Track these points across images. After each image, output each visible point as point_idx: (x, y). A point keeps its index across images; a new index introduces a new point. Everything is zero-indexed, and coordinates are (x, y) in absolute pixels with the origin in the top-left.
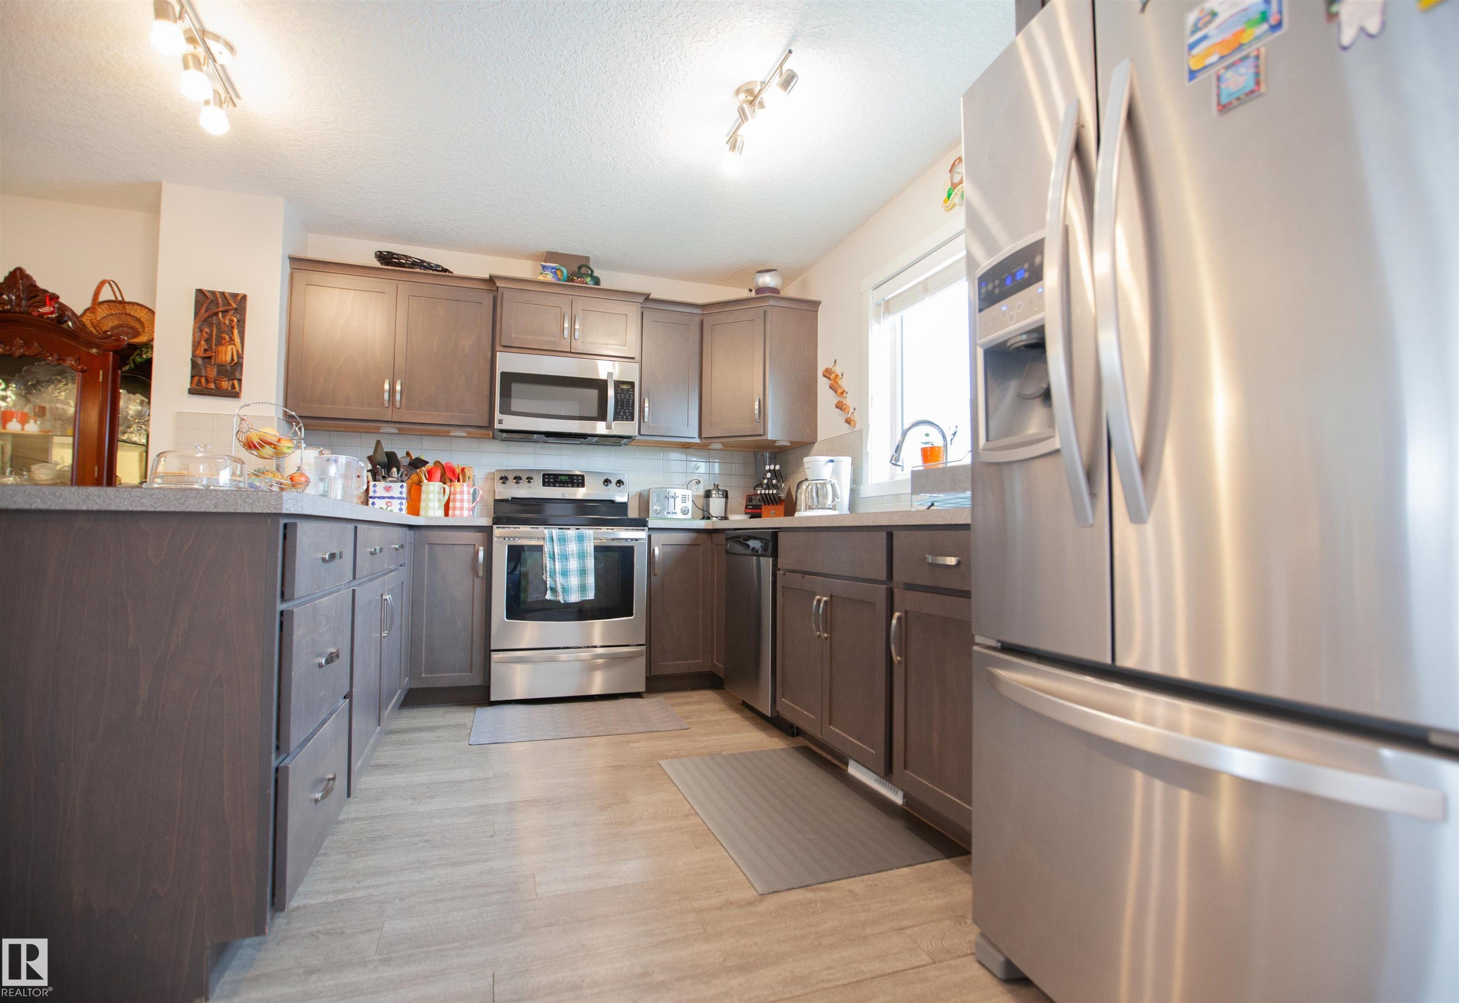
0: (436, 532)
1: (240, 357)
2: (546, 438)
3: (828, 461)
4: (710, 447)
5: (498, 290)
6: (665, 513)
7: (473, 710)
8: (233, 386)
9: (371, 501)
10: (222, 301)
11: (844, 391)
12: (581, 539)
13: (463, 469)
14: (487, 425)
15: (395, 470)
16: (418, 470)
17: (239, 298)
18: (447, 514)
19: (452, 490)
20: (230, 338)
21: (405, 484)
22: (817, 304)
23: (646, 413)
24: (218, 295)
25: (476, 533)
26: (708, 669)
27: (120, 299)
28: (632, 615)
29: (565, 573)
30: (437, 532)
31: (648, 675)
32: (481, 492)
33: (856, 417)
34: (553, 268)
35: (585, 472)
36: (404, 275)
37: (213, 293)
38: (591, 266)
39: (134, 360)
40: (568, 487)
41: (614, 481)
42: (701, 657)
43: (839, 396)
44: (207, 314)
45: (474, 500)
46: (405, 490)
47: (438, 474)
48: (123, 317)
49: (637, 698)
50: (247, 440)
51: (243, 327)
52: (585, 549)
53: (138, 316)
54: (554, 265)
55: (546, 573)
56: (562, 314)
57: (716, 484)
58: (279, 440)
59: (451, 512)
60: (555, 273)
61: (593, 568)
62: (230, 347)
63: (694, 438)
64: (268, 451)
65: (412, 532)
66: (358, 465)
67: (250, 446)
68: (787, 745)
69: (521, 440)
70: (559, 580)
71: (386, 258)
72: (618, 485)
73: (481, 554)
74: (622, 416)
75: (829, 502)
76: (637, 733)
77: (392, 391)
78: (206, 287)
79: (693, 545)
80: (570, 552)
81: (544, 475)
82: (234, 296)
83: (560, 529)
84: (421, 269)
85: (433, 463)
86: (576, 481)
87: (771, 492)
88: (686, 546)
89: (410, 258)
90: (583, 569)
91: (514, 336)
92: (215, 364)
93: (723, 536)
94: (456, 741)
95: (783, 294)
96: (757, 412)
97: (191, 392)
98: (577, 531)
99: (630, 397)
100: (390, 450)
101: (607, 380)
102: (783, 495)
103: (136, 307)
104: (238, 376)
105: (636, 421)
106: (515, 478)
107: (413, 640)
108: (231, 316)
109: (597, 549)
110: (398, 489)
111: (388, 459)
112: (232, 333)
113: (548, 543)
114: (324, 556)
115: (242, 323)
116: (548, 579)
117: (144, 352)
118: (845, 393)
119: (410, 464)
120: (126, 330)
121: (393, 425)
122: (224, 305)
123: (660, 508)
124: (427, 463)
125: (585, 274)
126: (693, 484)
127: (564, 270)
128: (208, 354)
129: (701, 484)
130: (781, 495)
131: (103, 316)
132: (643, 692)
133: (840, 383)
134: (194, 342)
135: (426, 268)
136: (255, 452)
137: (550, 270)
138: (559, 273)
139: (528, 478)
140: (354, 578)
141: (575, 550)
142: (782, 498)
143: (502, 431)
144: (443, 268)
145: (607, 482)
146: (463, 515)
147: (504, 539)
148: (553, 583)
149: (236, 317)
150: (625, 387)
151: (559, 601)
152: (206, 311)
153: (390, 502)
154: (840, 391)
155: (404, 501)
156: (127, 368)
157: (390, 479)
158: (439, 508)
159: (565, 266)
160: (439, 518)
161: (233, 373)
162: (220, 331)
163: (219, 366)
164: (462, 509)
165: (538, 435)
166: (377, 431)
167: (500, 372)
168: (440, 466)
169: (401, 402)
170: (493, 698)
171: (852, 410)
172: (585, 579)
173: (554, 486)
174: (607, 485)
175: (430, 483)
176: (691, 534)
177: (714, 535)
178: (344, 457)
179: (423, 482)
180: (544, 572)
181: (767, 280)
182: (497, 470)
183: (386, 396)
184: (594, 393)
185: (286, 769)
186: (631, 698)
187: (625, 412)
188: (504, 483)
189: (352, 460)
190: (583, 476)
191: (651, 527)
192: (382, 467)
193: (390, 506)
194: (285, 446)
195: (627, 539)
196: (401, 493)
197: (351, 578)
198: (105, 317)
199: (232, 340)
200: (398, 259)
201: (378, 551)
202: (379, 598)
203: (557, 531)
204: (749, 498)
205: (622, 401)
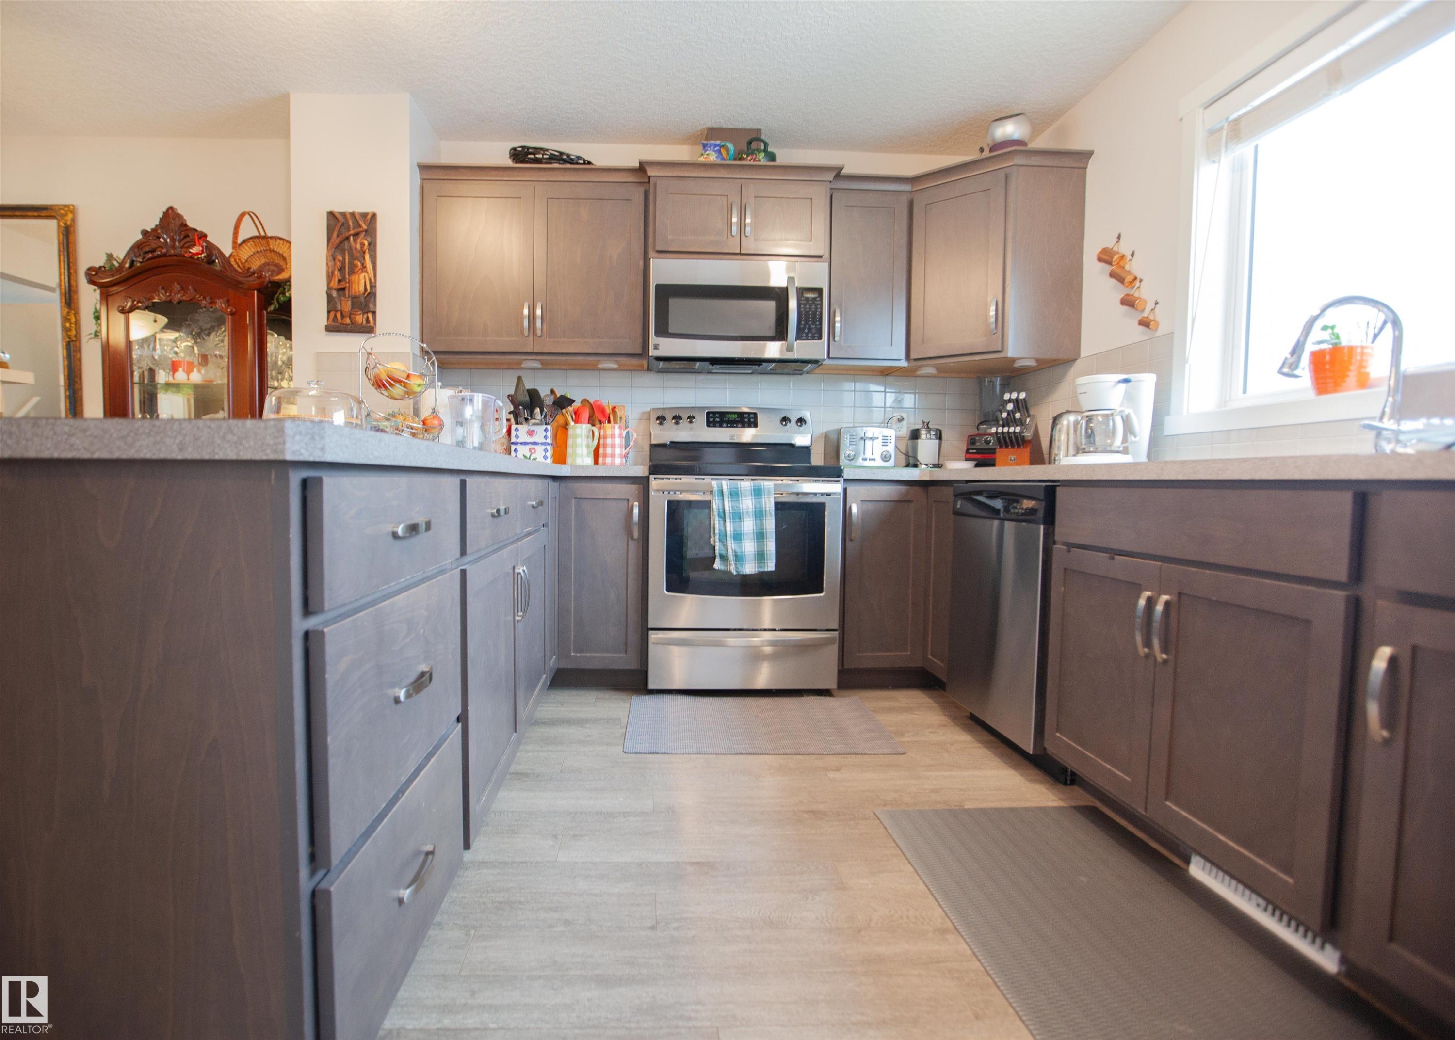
0: (583, 484)
1: (373, 286)
2: (711, 367)
3: (1120, 382)
4: (919, 373)
5: (649, 182)
6: (861, 459)
7: (629, 698)
8: (368, 320)
9: (513, 447)
10: (353, 223)
11: (1135, 279)
12: (758, 493)
13: (614, 409)
14: (641, 352)
15: (538, 410)
16: (564, 411)
17: (369, 217)
18: (596, 462)
19: (602, 433)
20: (363, 264)
21: (549, 427)
22: (1087, 155)
23: (837, 330)
24: (348, 216)
25: (629, 485)
26: (917, 663)
27: (263, 234)
28: (821, 592)
29: (738, 537)
30: (585, 484)
31: (841, 668)
32: (635, 435)
33: (1160, 315)
34: (716, 146)
35: (757, 408)
36: (541, 173)
37: (344, 214)
38: (763, 137)
39: (278, 299)
40: (737, 427)
41: (794, 419)
42: (909, 648)
43: (1127, 287)
44: (339, 239)
45: (627, 445)
46: (549, 434)
47: (586, 415)
48: (268, 254)
49: (826, 696)
50: (375, 377)
51: (375, 251)
52: (764, 506)
53: (281, 252)
54: (718, 142)
55: (714, 537)
56: (730, 204)
57: (926, 421)
58: (408, 376)
59: (601, 460)
60: (719, 152)
61: (774, 530)
62: (362, 275)
63: (900, 360)
64: (398, 390)
65: (556, 484)
66: (496, 405)
67: (379, 384)
68: (1061, 800)
69: (680, 370)
70: (731, 545)
71: (520, 155)
72: (799, 424)
73: (636, 511)
74: (807, 334)
75: (1118, 442)
76: (835, 754)
77: (532, 317)
78: (337, 209)
79: (901, 503)
80: (744, 510)
81: (708, 413)
82: (364, 215)
83: (730, 480)
84: (560, 164)
85: (580, 401)
86: (747, 419)
87: (1012, 429)
88: (893, 503)
89: (547, 150)
90: (760, 531)
91: (670, 237)
92: (349, 297)
93: (949, 491)
94: (608, 744)
95: (1032, 146)
96: (993, 320)
97: (329, 329)
98: (752, 482)
99: (816, 309)
100: (530, 388)
101: (787, 288)
102: (1029, 435)
103: (278, 241)
104: (372, 309)
105: (825, 340)
106: (674, 418)
107: (561, 614)
108: (362, 239)
109: (780, 507)
110: (542, 433)
111: (530, 399)
112: (364, 259)
113: (717, 498)
114: (395, 530)
115: (373, 245)
116: (717, 544)
117: (286, 290)
118: (1137, 284)
119: (554, 403)
120: (272, 268)
121: (534, 357)
122: (354, 228)
123: (853, 453)
124: (573, 401)
125: (757, 150)
126: (894, 422)
127: (730, 146)
128: (342, 285)
129: (904, 422)
130: (1025, 434)
131: (250, 254)
132: (834, 689)
133: (1127, 267)
134: (328, 272)
135: (565, 161)
136: (385, 393)
137: (712, 148)
138: (723, 152)
139: (689, 418)
140: (463, 552)
141: (751, 507)
142: (1026, 439)
143: (659, 359)
144: (585, 161)
145: (785, 420)
146: (615, 463)
147: (663, 493)
148: (722, 548)
149: (366, 240)
150: (810, 295)
151: (730, 572)
152: (338, 236)
153: (534, 449)
154: (1129, 279)
155: (549, 448)
156: (272, 308)
157: (533, 421)
158: (587, 454)
159: (731, 141)
160: (587, 467)
161: (367, 305)
162: (352, 258)
163: (353, 298)
164: (613, 456)
165: (702, 363)
166: (517, 366)
167: (655, 284)
168: (588, 405)
169: (542, 329)
170: (651, 686)
171: (1150, 305)
172: (764, 544)
173: (721, 426)
174: (786, 425)
175: (577, 425)
176: (900, 487)
177: (931, 489)
178: (480, 395)
179: (570, 424)
180: (712, 534)
181: (1009, 130)
182: (653, 409)
183: (526, 324)
184: (770, 306)
185: (328, 893)
186: (818, 695)
187: (810, 329)
188: (661, 424)
189: (489, 399)
190: (755, 414)
191: (848, 478)
192: (525, 408)
193: (534, 453)
194: (415, 384)
195: (815, 494)
196: (546, 437)
197: (458, 554)
198: (252, 255)
199: (364, 267)
200: (534, 154)
201: (502, 512)
202: (511, 571)
203: (728, 482)
204: (972, 439)
205: (807, 314)
